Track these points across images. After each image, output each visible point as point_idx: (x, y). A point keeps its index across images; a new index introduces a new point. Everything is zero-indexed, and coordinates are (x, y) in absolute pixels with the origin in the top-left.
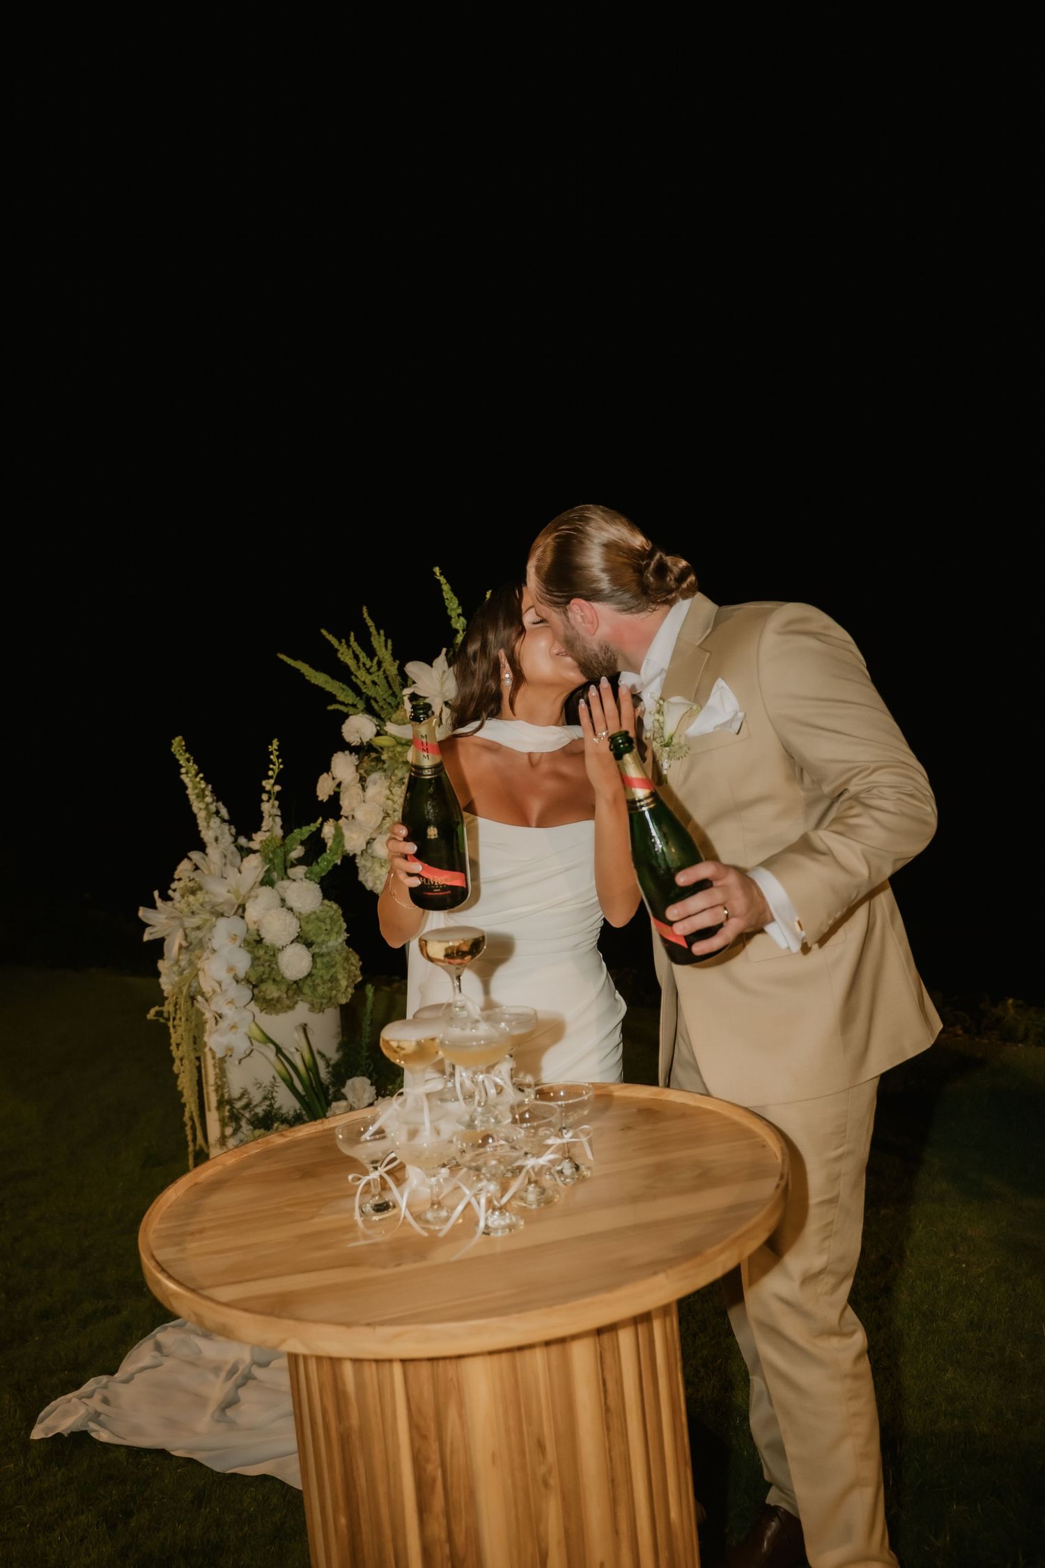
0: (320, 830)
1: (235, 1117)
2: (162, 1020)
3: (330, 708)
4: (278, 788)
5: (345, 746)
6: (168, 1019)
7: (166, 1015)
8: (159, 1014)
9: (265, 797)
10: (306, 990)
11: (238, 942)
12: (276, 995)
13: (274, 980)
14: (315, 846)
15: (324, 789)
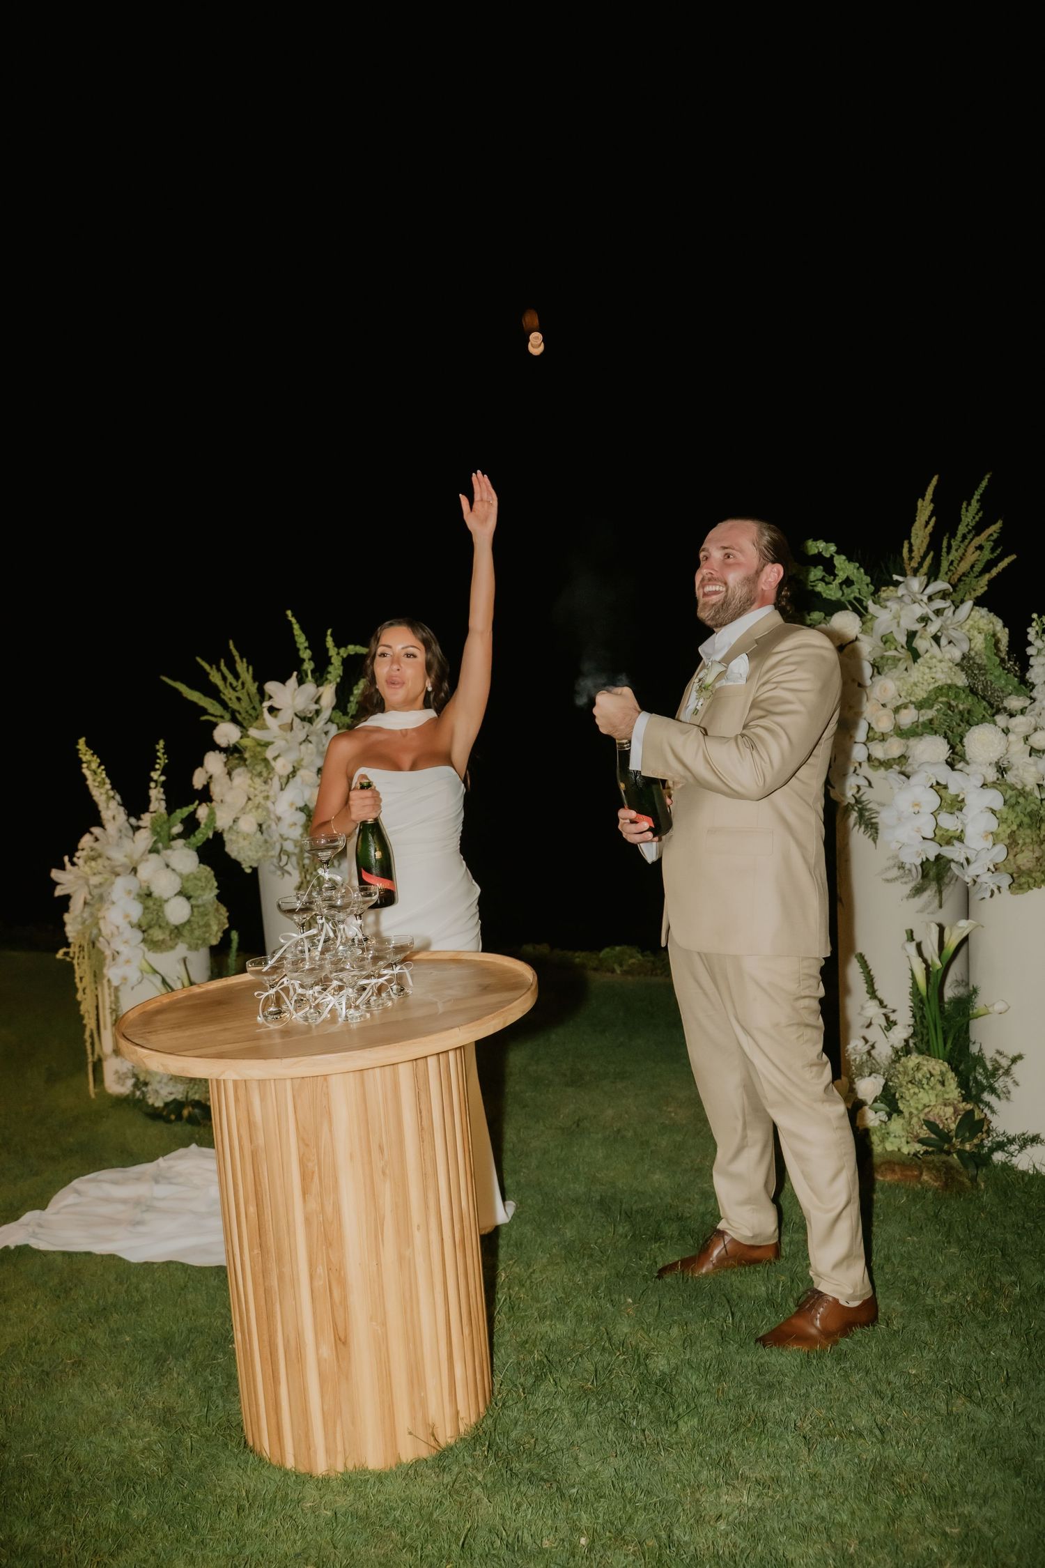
0: (195, 811)
2: (68, 959)
3: (203, 718)
4: (163, 778)
5: (215, 747)
6: (73, 958)
7: (71, 955)
8: (66, 954)
9: (152, 785)
10: (186, 933)
11: (132, 896)
12: (161, 937)
13: (160, 926)
14: (191, 824)
15: (198, 780)
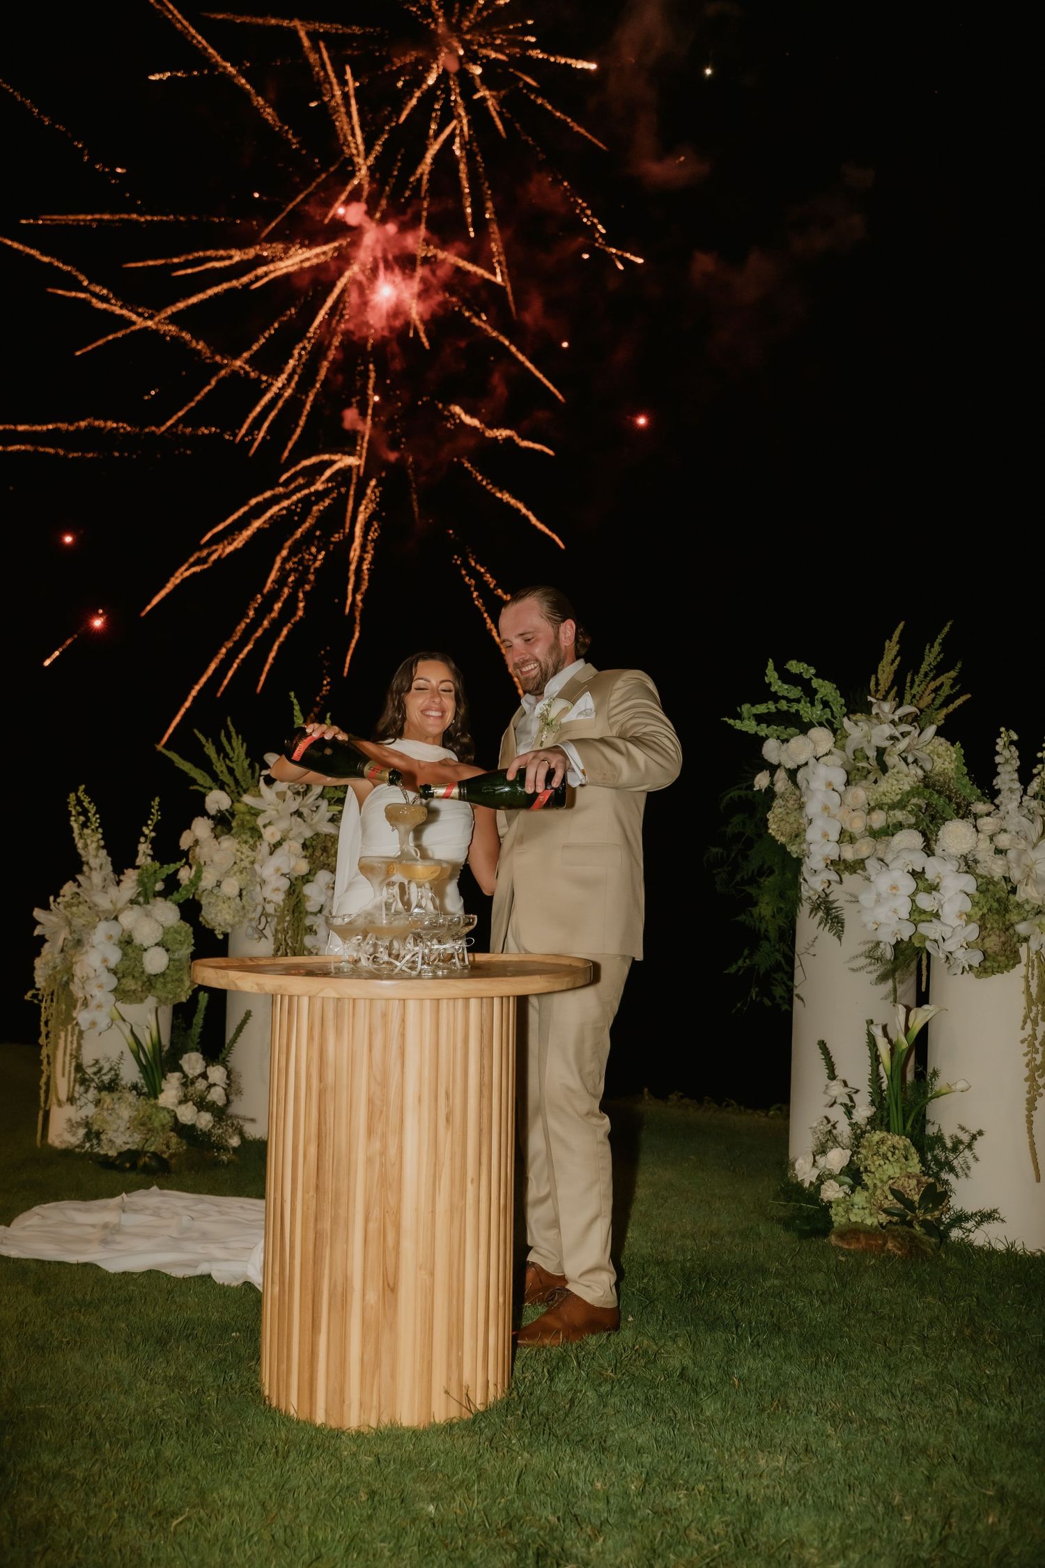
0: (177, 871)
1: (84, 1081)
2: (36, 1001)
3: (192, 788)
4: (153, 834)
5: (204, 813)
6: (41, 1001)
7: (40, 997)
8: (35, 996)
9: (142, 839)
10: (159, 986)
11: (112, 942)
12: (133, 987)
13: (133, 977)
14: (172, 884)
15: (185, 841)
